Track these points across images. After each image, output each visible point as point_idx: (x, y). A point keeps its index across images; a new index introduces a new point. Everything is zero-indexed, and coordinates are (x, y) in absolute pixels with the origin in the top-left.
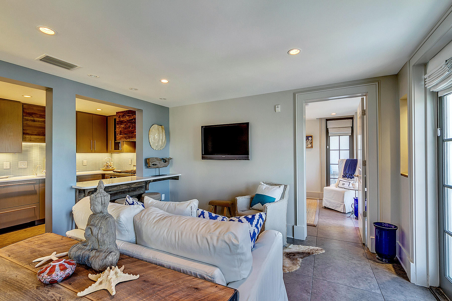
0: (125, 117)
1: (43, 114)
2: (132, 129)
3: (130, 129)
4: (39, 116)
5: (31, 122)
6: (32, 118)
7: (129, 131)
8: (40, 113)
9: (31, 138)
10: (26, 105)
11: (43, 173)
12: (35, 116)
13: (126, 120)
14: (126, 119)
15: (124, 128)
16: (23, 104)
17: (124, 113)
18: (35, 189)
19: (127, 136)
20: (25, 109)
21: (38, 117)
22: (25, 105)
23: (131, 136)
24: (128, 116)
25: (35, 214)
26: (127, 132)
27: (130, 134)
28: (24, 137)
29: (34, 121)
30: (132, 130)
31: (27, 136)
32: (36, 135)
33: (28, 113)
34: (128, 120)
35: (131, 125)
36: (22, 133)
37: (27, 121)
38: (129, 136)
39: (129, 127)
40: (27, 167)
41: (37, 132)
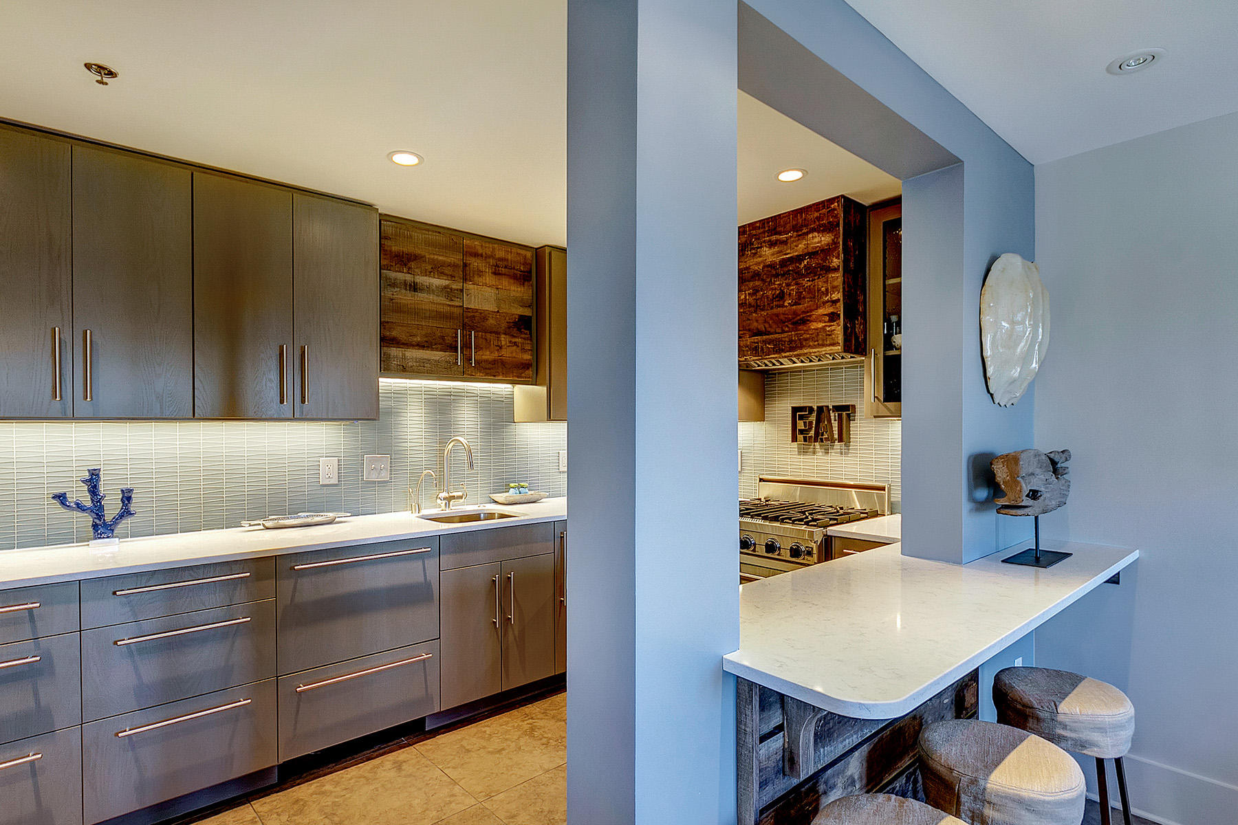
0: (756, 253)
1: (441, 258)
2: (796, 304)
3: (783, 306)
4: (429, 267)
5: (404, 291)
6: (409, 277)
7: (777, 315)
8: (432, 256)
9: (404, 358)
10: (390, 223)
11: (439, 501)
12: (417, 268)
13: (759, 264)
14: (760, 259)
15: (750, 306)
16: (384, 218)
17: (751, 236)
18: (425, 579)
19: (765, 342)
20: (386, 238)
21: (428, 273)
22: (386, 221)
23: (791, 341)
24: (772, 244)
25: (427, 691)
26: (765, 322)
27: (783, 332)
28: (384, 353)
29: (414, 287)
30: (795, 314)
31: (394, 351)
32: (420, 346)
33: (396, 256)
34: (772, 266)
35: (788, 285)
36: (379, 337)
37: (394, 287)
38: (780, 340)
39: (781, 296)
40: (391, 478)
41: (424, 332)
